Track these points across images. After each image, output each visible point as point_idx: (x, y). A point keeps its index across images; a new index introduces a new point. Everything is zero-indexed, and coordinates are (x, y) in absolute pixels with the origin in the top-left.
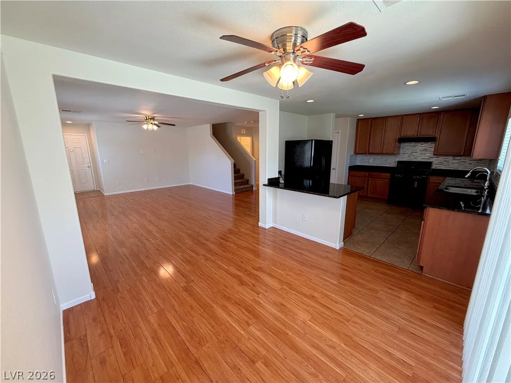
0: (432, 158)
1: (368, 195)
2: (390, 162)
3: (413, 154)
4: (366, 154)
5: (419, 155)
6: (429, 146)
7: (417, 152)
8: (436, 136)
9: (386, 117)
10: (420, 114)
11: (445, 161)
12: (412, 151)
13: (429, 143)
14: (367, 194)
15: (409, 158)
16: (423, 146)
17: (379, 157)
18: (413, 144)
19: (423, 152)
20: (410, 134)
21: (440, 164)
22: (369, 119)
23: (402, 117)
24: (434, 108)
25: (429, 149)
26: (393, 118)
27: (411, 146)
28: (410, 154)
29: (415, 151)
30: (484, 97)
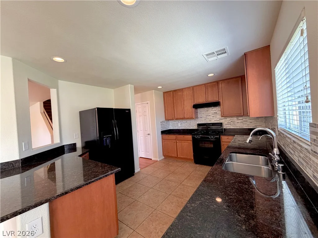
0: (222, 119)
1: (179, 156)
3: (208, 117)
6: (218, 110)
7: (210, 116)
8: (220, 101)
9: (182, 89)
10: (205, 84)
11: (231, 121)
12: (206, 115)
14: (177, 156)
15: (205, 121)
18: (206, 109)
19: (215, 115)
20: (201, 100)
21: (229, 123)
22: (171, 91)
23: (193, 88)
24: (210, 75)
25: (218, 112)
26: (186, 89)
27: (205, 111)
28: (206, 118)
29: (208, 115)
30: (245, 54)
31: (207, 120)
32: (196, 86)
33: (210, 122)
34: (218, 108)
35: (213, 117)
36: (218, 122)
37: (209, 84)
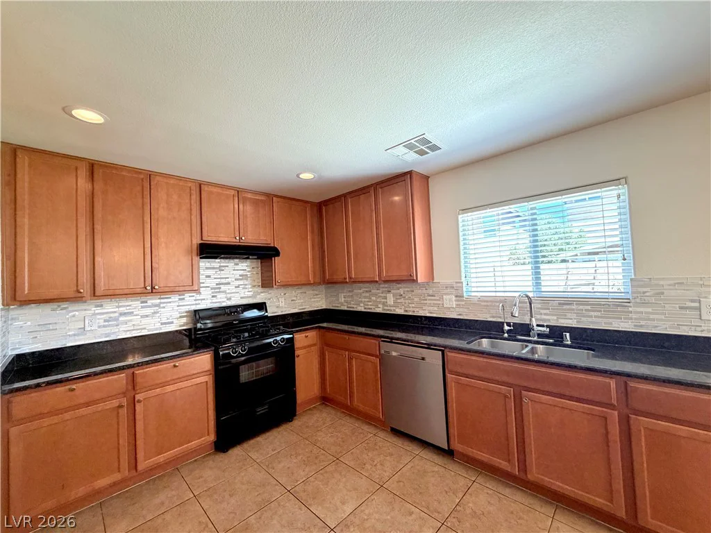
0: (259, 294)
3: (223, 288)
5: (235, 290)
7: (229, 283)
8: (273, 244)
10: (238, 191)
12: (218, 281)
13: (248, 263)
14: (134, 467)
16: (238, 267)
19: (241, 282)
20: (224, 236)
23: (199, 188)
26: (172, 181)
27: (214, 268)
28: (217, 289)
29: (223, 281)
30: (410, 173)
31: (219, 296)
32: (209, 184)
35: (238, 287)
37: (249, 196)
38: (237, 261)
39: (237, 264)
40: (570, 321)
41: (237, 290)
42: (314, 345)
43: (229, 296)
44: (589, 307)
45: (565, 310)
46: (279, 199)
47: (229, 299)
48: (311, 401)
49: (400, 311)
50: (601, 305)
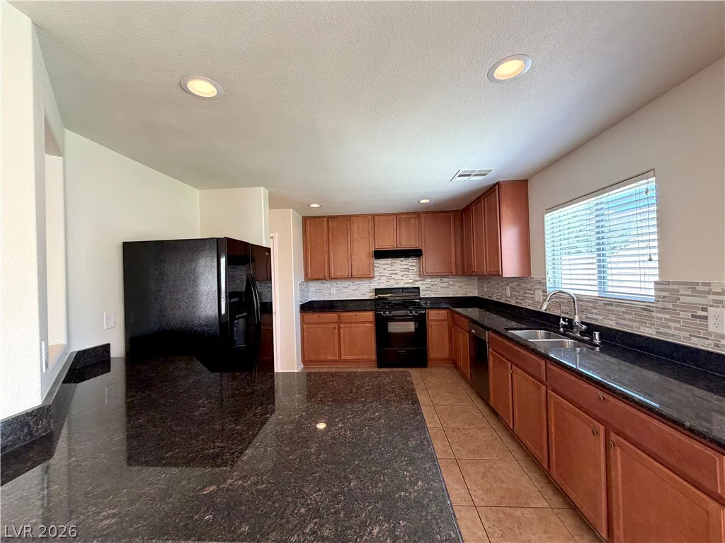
0: (417, 281)
1: (343, 358)
2: (362, 291)
3: (394, 276)
4: (326, 279)
5: (401, 278)
6: (411, 264)
7: (397, 274)
8: (420, 248)
9: (349, 217)
10: (396, 215)
11: (432, 285)
12: (391, 272)
13: (410, 260)
14: (340, 356)
15: (388, 284)
16: (403, 263)
17: (346, 284)
18: (389, 261)
19: (405, 273)
20: (388, 245)
21: (428, 289)
22: (324, 217)
23: (373, 219)
24: (423, 201)
25: (411, 268)
26: (359, 218)
27: (388, 264)
28: (389, 278)
29: (394, 272)
30: (498, 183)
31: (391, 281)
32: (378, 215)
33: (396, 286)
34: (410, 261)
35: (403, 276)
36: (411, 286)
37: (404, 216)
38: (402, 259)
39: (402, 261)
40: (610, 322)
41: (403, 278)
42: (444, 320)
43: (397, 281)
44: (623, 309)
45: (608, 310)
46: (425, 215)
47: (397, 283)
48: (441, 361)
49: (513, 303)
50: (631, 307)
